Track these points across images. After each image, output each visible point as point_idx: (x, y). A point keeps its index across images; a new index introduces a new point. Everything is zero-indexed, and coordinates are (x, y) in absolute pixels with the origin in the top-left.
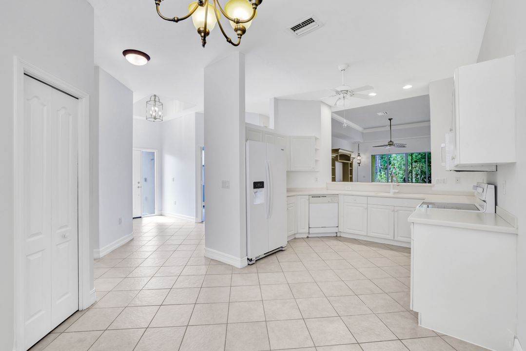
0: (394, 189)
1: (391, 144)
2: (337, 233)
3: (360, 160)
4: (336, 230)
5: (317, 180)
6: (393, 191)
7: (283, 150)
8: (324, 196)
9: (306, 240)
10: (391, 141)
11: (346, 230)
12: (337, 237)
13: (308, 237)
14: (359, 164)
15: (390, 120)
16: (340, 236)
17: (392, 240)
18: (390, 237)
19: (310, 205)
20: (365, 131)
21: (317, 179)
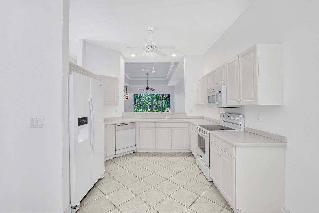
0: (167, 116)
1: (147, 88)
2: (134, 150)
3: (127, 97)
4: (134, 148)
5: (116, 112)
6: (167, 117)
7: (102, 86)
8: (126, 124)
9: (113, 160)
10: (147, 87)
11: (141, 147)
12: (134, 153)
13: (114, 158)
14: (127, 99)
15: (147, 74)
16: (137, 152)
17: (171, 149)
18: (170, 147)
19: (116, 131)
20: (131, 79)
21: (117, 110)
